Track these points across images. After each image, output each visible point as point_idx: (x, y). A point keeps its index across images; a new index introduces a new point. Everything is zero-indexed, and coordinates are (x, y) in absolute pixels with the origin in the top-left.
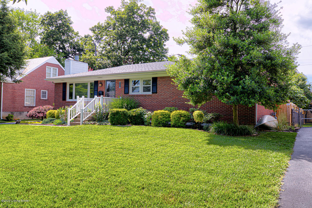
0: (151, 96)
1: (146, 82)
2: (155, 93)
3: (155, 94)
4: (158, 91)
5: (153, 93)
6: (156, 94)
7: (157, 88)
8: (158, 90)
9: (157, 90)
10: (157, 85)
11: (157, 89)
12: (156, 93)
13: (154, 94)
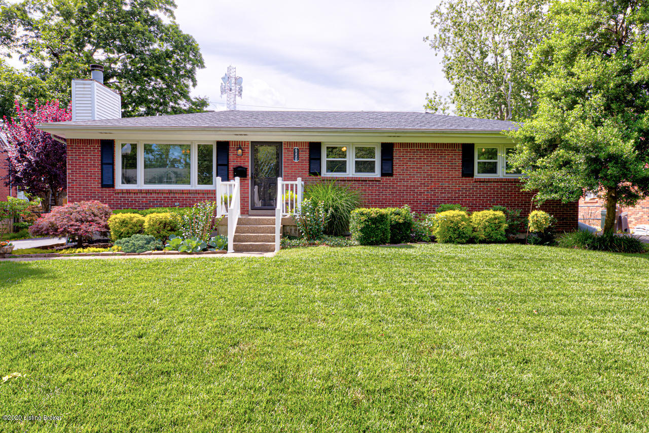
0: (380, 181)
1: (362, 151)
2: (389, 176)
3: (387, 178)
4: (394, 171)
5: (383, 175)
6: (392, 178)
7: (392, 165)
8: (395, 169)
9: (392, 170)
10: (393, 159)
11: (392, 168)
12: (391, 175)
13: (385, 178)
